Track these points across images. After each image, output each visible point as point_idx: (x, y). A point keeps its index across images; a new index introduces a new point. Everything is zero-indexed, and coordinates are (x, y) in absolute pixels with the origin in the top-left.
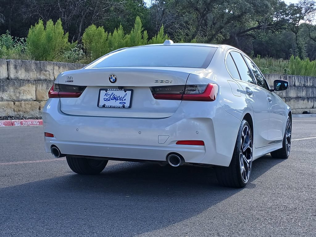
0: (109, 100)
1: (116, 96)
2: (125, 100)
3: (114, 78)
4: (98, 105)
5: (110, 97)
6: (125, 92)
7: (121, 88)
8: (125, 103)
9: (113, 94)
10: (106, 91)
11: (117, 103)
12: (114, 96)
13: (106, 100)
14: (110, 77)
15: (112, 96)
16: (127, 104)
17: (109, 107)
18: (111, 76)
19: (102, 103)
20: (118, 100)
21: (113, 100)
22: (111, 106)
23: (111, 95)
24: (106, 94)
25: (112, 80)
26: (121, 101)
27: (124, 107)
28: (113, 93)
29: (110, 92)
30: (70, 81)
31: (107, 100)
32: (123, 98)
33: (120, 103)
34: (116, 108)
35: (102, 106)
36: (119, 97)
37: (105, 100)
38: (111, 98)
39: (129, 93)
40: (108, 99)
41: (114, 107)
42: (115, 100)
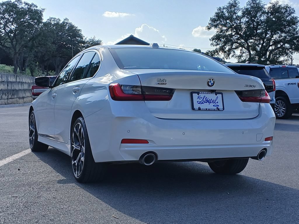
0: (202, 103)
1: (208, 99)
2: (217, 102)
3: (212, 82)
4: (193, 109)
5: (203, 100)
6: (216, 95)
7: (212, 91)
8: (218, 106)
9: (205, 97)
10: (198, 94)
11: (211, 106)
12: (207, 99)
13: (199, 103)
14: (209, 81)
15: (205, 99)
16: (221, 107)
17: (205, 110)
18: (210, 80)
19: (196, 106)
20: (211, 103)
21: (206, 103)
22: (206, 109)
23: (203, 98)
24: (198, 97)
25: (210, 84)
26: (214, 104)
27: (218, 109)
28: (205, 96)
29: (202, 95)
30: (162, 84)
31: (201, 103)
32: (215, 101)
33: (214, 106)
34: (212, 110)
35: (198, 109)
36: (211, 99)
37: (198, 103)
38: (204, 101)
39: (220, 96)
40: (202, 102)
41: (210, 110)
42: (209, 103)
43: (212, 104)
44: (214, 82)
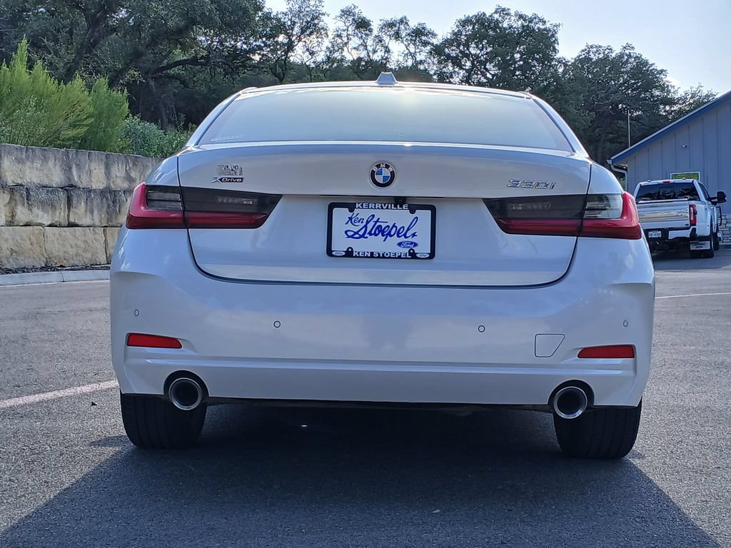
0: (363, 236)
1: (384, 225)
2: (414, 235)
3: (386, 173)
4: (329, 252)
5: (366, 226)
6: (412, 212)
7: (399, 201)
8: (416, 245)
9: (375, 219)
10: (351, 210)
11: (390, 245)
12: (378, 224)
13: (352, 237)
14: (375, 169)
15: (371, 224)
16: (423, 248)
17: (367, 257)
18: (378, 166)
19: (340, 244)
20: (391, 236)
21: (376, 235)
22: (372, 253)
23: (368, 222)
24: (350, 219)
25: (379, 179)
26: (403, 239)
27: (413, 255)
28: (373, 216)
29: (363, 213)
30: (230, 180)
31: (357, 236)
32: (408, 229)
33: (400, 244)
34: (390, 257)
35: (344, 253)
36: (394, 226)
37: (349, 237)
38: (368, 231)
39: (425, 215)
40: (361, 233)
41: (384, 257)
42: (383, 235)
43: (395, 240)
44: (392, 173)
